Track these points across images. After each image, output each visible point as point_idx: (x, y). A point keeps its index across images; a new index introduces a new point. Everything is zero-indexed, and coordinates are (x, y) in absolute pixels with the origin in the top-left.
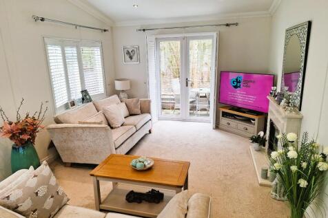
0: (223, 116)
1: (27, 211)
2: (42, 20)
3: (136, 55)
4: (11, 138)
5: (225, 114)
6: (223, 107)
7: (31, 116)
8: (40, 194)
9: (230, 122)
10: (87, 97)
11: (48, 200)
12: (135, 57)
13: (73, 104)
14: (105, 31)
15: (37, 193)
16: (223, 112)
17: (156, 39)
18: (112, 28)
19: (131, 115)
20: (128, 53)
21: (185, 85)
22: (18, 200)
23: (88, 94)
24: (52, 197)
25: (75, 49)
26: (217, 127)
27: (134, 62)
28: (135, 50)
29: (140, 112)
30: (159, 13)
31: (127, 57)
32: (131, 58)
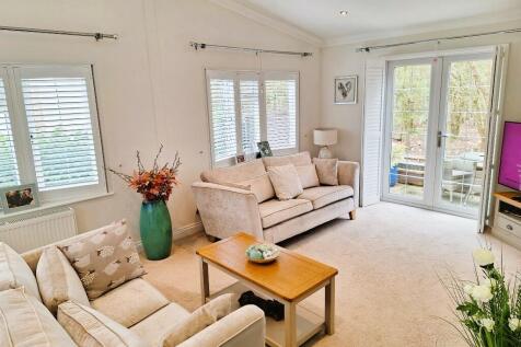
0: (501, 210)
1: (84, 268)
2: (203, 46)
3: (352, 91)
4: (140, 190)
5: (504, 208)
6: (501, 194)
7: (169, 167)
8: (103, 255)
9: (512, 224)
10: (267, 151)
11: (111, 264)
12: (350, 95)
13: (241, 159)
14: (305, 54)
15: (99, 252)
16: (502, 203)
17: (388, 62)
18: (321, 50)
19: (322, 185)
20: (341, 87)
21: (435, 142)
22: (77, 254)
23: (268, 148)
24: (118, 262)
25: (256, 83)
26: (487, 230)
27: (348, 103)
28: (352, 81)
29: (336, 181)
30: (390, 21)
31: (339, 93)
32: (344, 95)
